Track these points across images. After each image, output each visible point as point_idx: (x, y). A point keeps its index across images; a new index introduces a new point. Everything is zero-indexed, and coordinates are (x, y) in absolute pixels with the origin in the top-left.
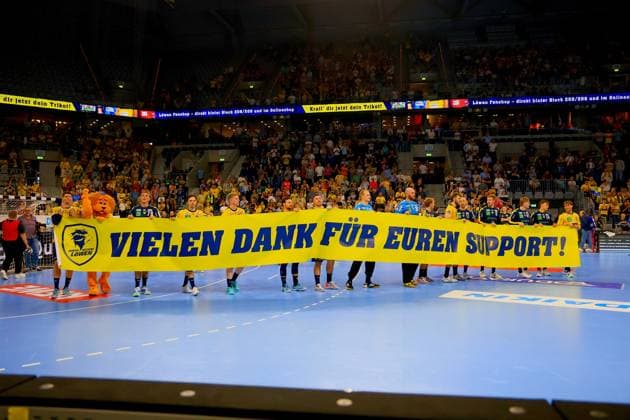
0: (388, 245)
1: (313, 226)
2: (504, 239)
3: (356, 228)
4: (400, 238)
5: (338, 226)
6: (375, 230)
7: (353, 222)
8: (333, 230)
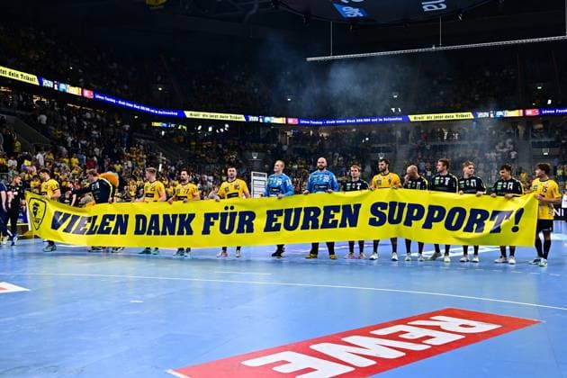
0: (268, 228)
1: (192, 216)
2: (432, 209)
3: (233, 215)
4: (281, 220)
5: (215, 216)
6: (252, 215)
7: (229, 211)
8: (212, 220)
